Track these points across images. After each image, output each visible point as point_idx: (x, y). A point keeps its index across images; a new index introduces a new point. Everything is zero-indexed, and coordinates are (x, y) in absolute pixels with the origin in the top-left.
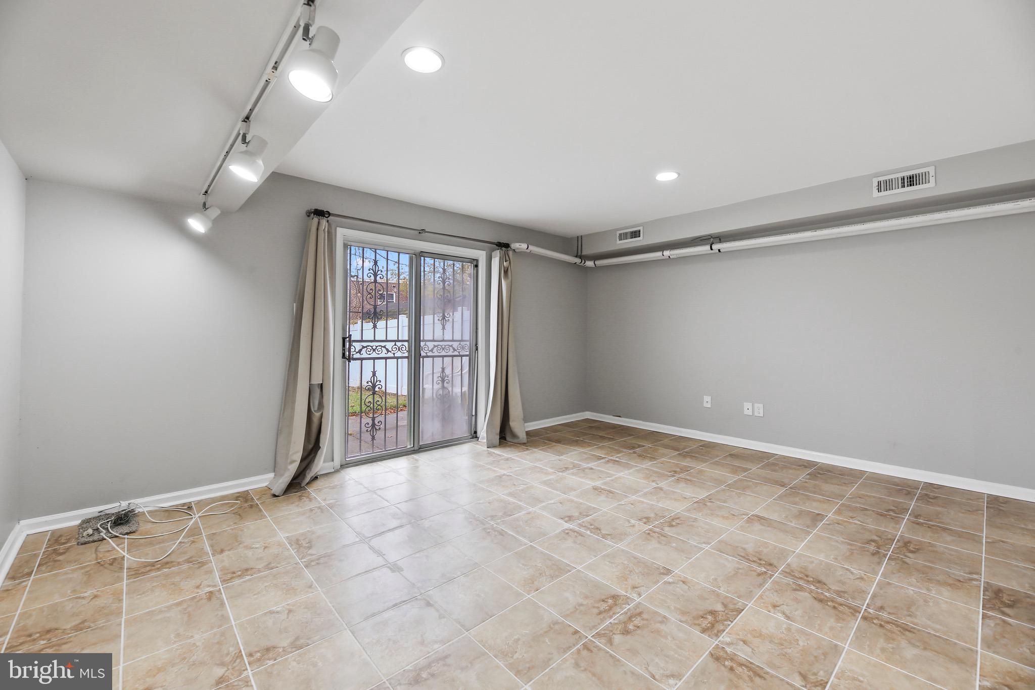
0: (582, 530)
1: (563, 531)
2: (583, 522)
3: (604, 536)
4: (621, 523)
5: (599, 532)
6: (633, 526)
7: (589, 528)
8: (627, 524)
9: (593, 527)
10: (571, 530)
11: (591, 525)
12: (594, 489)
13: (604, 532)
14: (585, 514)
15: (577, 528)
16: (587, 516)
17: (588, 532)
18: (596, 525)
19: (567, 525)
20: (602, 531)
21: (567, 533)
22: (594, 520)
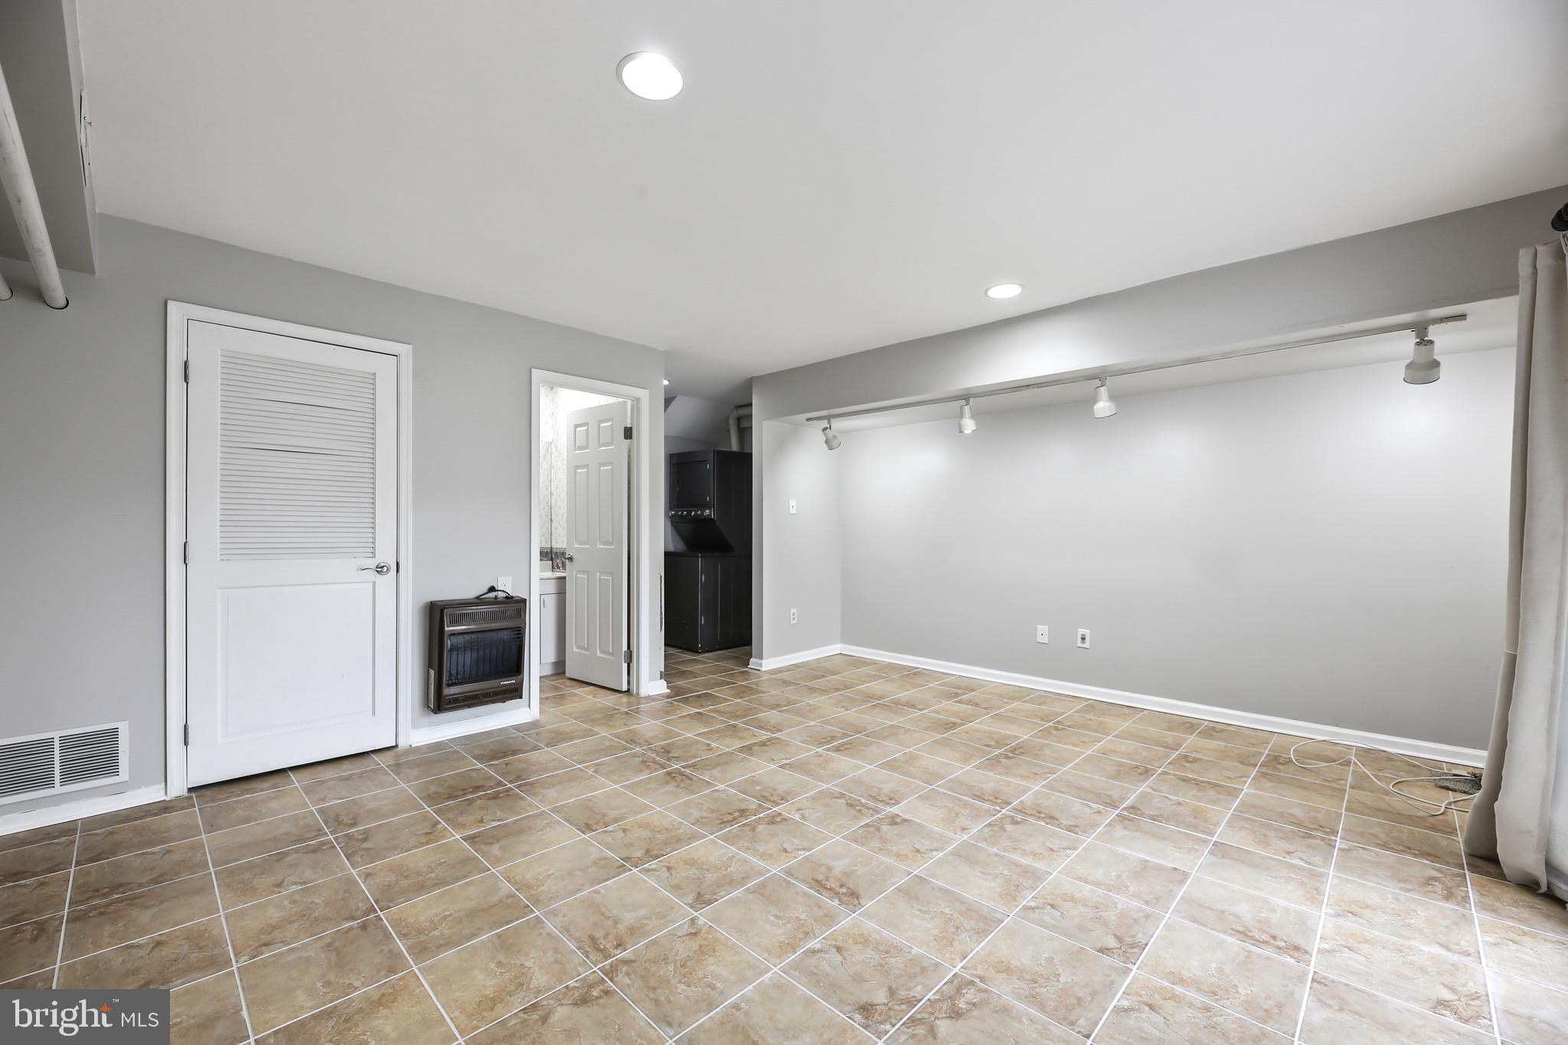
0: (872, 804)
1: (897, 803)
2: (872, 815)
3: (843, 796)
4: (815, 815)
5: (849, 801)
6: (799, 810)
7: (863, 806)
8: (807, 813)
9: (857, 808)
10: (888, 804)
11: (860, 810)
12: (854, 894)
13: (843, 801)
14: (872, 829)
15: (880, 806)
16: (867, 825)
17: (863, 801)
18: (853, 810)
19: (895, 810)
20: (845, 802)
21: (892, 799)
22: (856, 818)
